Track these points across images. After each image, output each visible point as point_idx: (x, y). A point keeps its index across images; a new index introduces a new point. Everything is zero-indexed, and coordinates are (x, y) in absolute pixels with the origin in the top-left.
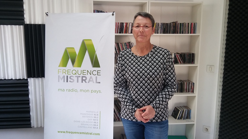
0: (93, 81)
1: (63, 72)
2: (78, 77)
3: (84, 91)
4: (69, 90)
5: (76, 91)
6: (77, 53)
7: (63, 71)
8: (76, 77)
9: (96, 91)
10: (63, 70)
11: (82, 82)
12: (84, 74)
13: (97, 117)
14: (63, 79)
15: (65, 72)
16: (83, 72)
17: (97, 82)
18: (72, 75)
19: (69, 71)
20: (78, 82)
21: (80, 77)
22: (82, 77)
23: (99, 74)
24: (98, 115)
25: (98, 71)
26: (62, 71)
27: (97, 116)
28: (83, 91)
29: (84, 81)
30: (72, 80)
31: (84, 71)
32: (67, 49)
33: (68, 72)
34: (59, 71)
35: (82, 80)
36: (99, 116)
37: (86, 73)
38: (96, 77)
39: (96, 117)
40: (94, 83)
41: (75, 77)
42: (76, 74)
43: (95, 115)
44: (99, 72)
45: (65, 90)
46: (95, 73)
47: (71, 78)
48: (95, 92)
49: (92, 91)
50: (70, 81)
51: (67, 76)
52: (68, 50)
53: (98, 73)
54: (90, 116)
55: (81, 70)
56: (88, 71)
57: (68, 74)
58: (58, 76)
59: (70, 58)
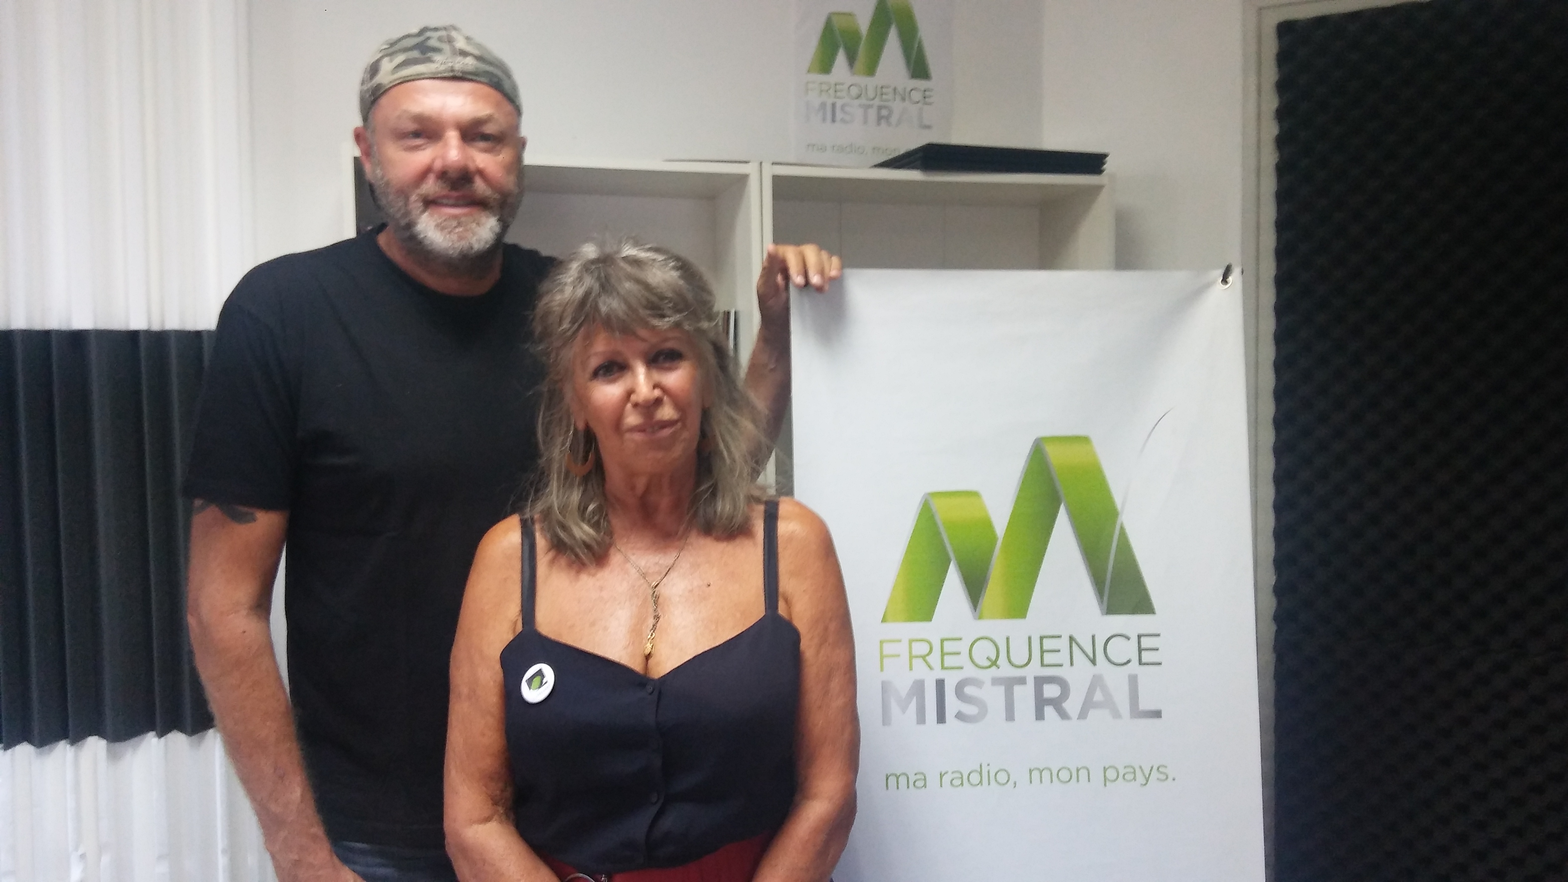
0: (1109, 704)
1: (911, 657)
2: (1009, 684)
3: (1055, 776)
4: (961, 779)
5: (1002, 777)
6: (1000, 525)
7: (910, 650)
8: (996, 681)
9: (1139, 772)
10: (911, 641)
11: (1040, 716)
12: (1049, 658)
14: (913, 706)
15: (924, 657)
16: (1042, 652)
17: (1138, 713)
18: (970, 671)
19: (949, 647)
20: (1010, 715)
21: (1022, 681)
22: (1040, 682)
23: (1147, 657)
25: (1139, 637)
26: (903, 649)
28: (1046, 774)
29: (1049, 711)
30: (970, 710)
31: (1048, 644)
32: (937, 505)
33: (943, 654)
34: (888, 649)
35: (1041, 703)
37: (1064, 657)
38: (1133, 681)
40: (1116, 715)
41: (988, 683)
42: (994, 663)
44: (1146, 642)
45: (933, 780)
46: (1122, 650)
47: (969, 690)
48: (1129, 777)
49: (1111, 774)
50: (960, 716)
51: (940, 685)
52: (943, 511)
53: (1140, 650)
55: (1030, 638)
56: (1071, 639)
57: (943, 668)
58: (883, 683)
59: (952, 562)
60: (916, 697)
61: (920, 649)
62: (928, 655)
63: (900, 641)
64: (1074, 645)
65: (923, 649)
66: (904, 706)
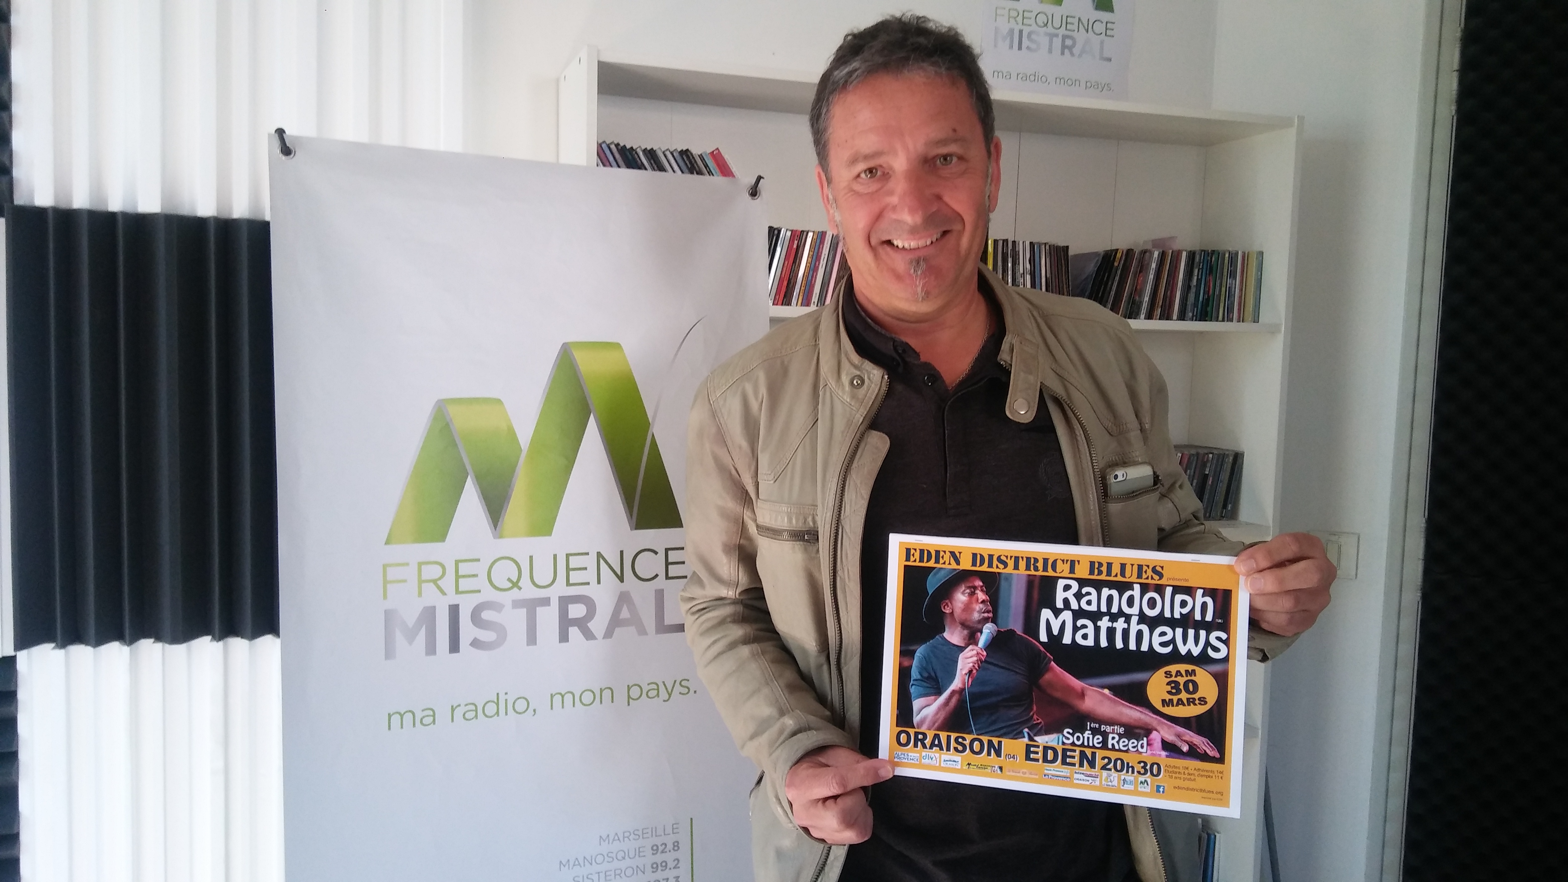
0: (635, 620)
1: (421, 582)
2: (532, 606)
3: (577, 699)
4: (474, 711)
5: (521, 705)
6: (525, 435)
7: (420, 574)
8: (517, 604)
9: (662, 688)
10: (420, 564)
11: (564, 637)
12: (575, 577)
13: (671, 864)
14: (422, 634)
15: (435, 582)
16: (568, 569)
17: (664, 628)
18: (488, 594)
19: (464, 569)
20: (532, 639)
21: (546, 602)
22: (565, 602)
23: (674, 570)
24: (676, 846)
25: (667, 550)
26: (411, 573)
27: (669, 857)
28: (568, 698)
29: (574, 632)
30: (486, 636)
31: (574, 562)
32: (451, 412)
33: (458, 577)
34: (393, 574)
35: (565, 623)
36: (684, 854)
37: (590, 575)
38: (660, 595)
39: (665, 865)
40: (642, 631)
41: (508, 604)
42: (515, 585)
43: (661, 848)
44: (673, 556)
45: (443, 715)
46: (650, 565)
47: (486, 615)
48: (652, 694)
49: (635, 692)
50: (476, 643)
51: (454, 610)
52: (460, 420)
53: (667, 564)
54: (624, 864)
55: (555, 556)
56: (599, 555)
57: (458, 592)
58: (387, 612)
59: (469, 477)
60: (426, 626)
61: (433, 572)
62: (441, 578)
63: (407, 564)
64: (602, 561)
66: (411, 637)
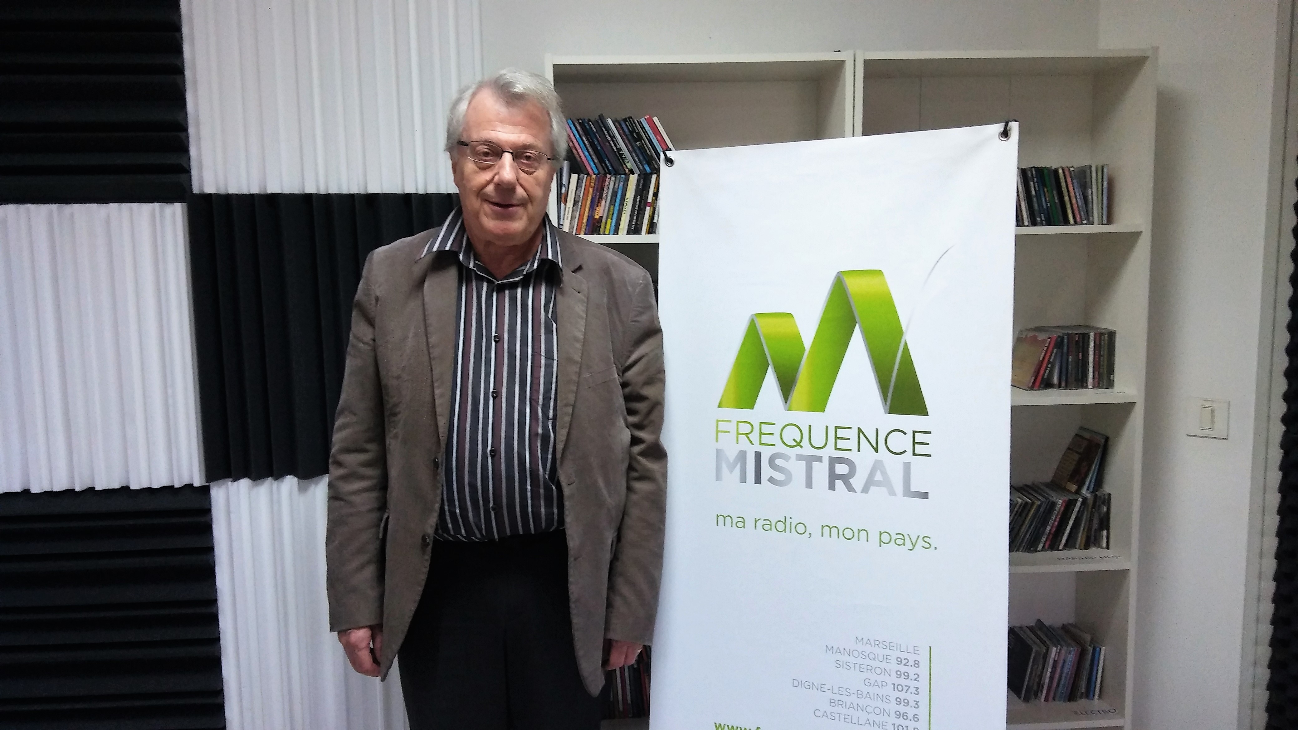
0: (886, 483)
1: (738, 434)
2: (810, 461)
3: (841, 533)
4: (770, 526)
5: (801, 529)
6: (808, 338)
7: (738, 428)
8: (800, 458)
9: (907, 539)
10: (737, 422)
11: (832, 487)
12: (841, 444)
13: (912, 676)
14: (738, 469)
15: (747, 435)
16: (837, 438)
17: (909, 493)
18: (780, 448)
19: (765, 429)
20: (809, 485)
21: (819, 459)
22: (833, 461)
23: (919, 449)
24: (917, 663)
25: (913, 433)
26: (732, 427)
27: (911, 671)
28: (834, 531)
29: (839, 484)
30: (779, 476)
31: (841, 433)
32: (761, 323)
33: (761, 434)
34: (722, 426)
35: (833, 477)
36: (923, 670)
37: (852, 444)
38: (907, 466)
39: (907, 675)
40: (892, 493)
41: (793, 458)
42: (799, 444)
43: (904, 662)
44: (919, 438)
45: (750, 523)
46: (899, 442)
47: (778, 462)
48: (898, 542)
49: (885, 538)
50: (771, 480)
51: (758, 455)
52: (765, 328)
53: (914, 443)
54: (875, 664)
55: (827, 427)
56: (860, 430)
57: (761, 444)
58: (718, 451)
59: (770, 366)
60: (740, 463)
62: (750, 433)
63: (730, 421)
64: (861, 434)
65: (745, 428)
66: (731, 469)
